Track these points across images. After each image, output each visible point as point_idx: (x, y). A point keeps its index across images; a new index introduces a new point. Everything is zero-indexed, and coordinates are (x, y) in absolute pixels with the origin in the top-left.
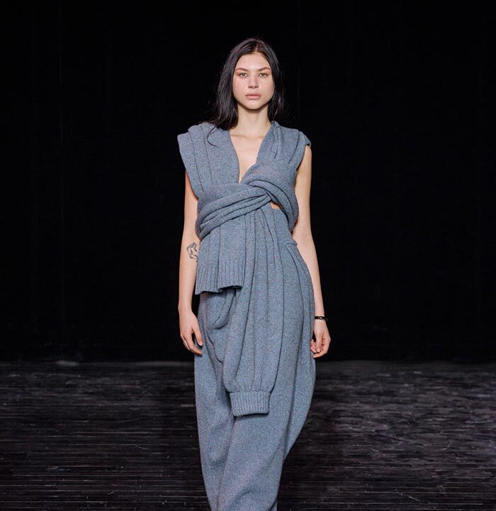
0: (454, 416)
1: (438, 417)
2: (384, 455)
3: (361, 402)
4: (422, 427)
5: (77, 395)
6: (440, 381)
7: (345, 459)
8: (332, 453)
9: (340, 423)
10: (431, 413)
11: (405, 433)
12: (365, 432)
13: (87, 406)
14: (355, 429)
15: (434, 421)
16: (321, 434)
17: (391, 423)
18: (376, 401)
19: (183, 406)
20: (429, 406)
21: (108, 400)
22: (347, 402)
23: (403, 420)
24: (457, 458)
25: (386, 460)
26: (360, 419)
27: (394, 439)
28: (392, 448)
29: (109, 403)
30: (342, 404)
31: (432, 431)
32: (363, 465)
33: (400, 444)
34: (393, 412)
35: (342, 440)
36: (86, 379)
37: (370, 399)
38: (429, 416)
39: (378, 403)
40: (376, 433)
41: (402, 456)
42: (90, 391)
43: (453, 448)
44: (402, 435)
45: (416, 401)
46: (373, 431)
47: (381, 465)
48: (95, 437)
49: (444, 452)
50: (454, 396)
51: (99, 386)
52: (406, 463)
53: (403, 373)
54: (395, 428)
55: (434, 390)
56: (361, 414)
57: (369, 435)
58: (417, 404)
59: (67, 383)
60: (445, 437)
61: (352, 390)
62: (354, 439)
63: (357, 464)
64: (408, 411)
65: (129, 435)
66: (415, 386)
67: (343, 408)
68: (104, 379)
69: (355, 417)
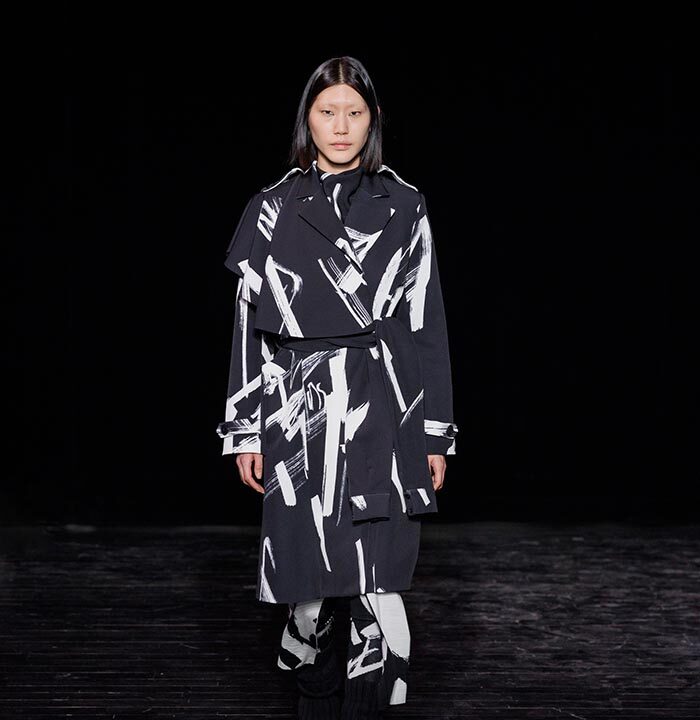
0: (632, 600)
1: (609, 602)
2: (534, 656)
3: (499, 581)
4: (586, 616)
5: (95, 572)
6: (609, 551)
7: (479, 662)
8: (459, 653)
9: (469, 610)
10: (598, 597)
11: (563, 624)
12: (505, 623)
13: (109, 588)
14: (491, 619)
15: (604, 607)
16: (445, 627)
17: (542, 611)
18: (520, 580)
19: (245, 587)
20: (595, 586)
21: (139, 579)
22: (479, 581)
23: (560, 606)
24: (638, 660)
25: (537, 663)
26: (498, 605)
27: (547, 633)
28: (544, 646)
29: (140, 584)
30: (473, 584)
31: (600, 621)
32: (505, 670)
33: (557, 639)
34: (544, 595)
35: (473, 634)
36: (107, 550)
37: (511, 577)
38: (596, 600)
39: (522, 583)
40: (520, 625)
41: (559, 657)
42: (114, 567)
43: (631, 645)
44: (558, 628)
45: (576, 579)
46: (517, 621)
47: (530, 669)
48: (122, 631)
49: (618, 651)
50: (630, 572)
51: (125, 560)
52: (566, 667)
53: (557, 540)
54: (547, 617)
55: (603, 564)
56: (500, 598)
57: (512, 628)
58: (578, 584)
59: (81, 555)
60: (619, 630)
61: (484, 563)
62: (490, 633)
63: (496, 668)
64: (567, 593)
65: (170, 628)
66: (575, 559)
67: (473, 590)
68: (133, 549)
69: (492, 602)
